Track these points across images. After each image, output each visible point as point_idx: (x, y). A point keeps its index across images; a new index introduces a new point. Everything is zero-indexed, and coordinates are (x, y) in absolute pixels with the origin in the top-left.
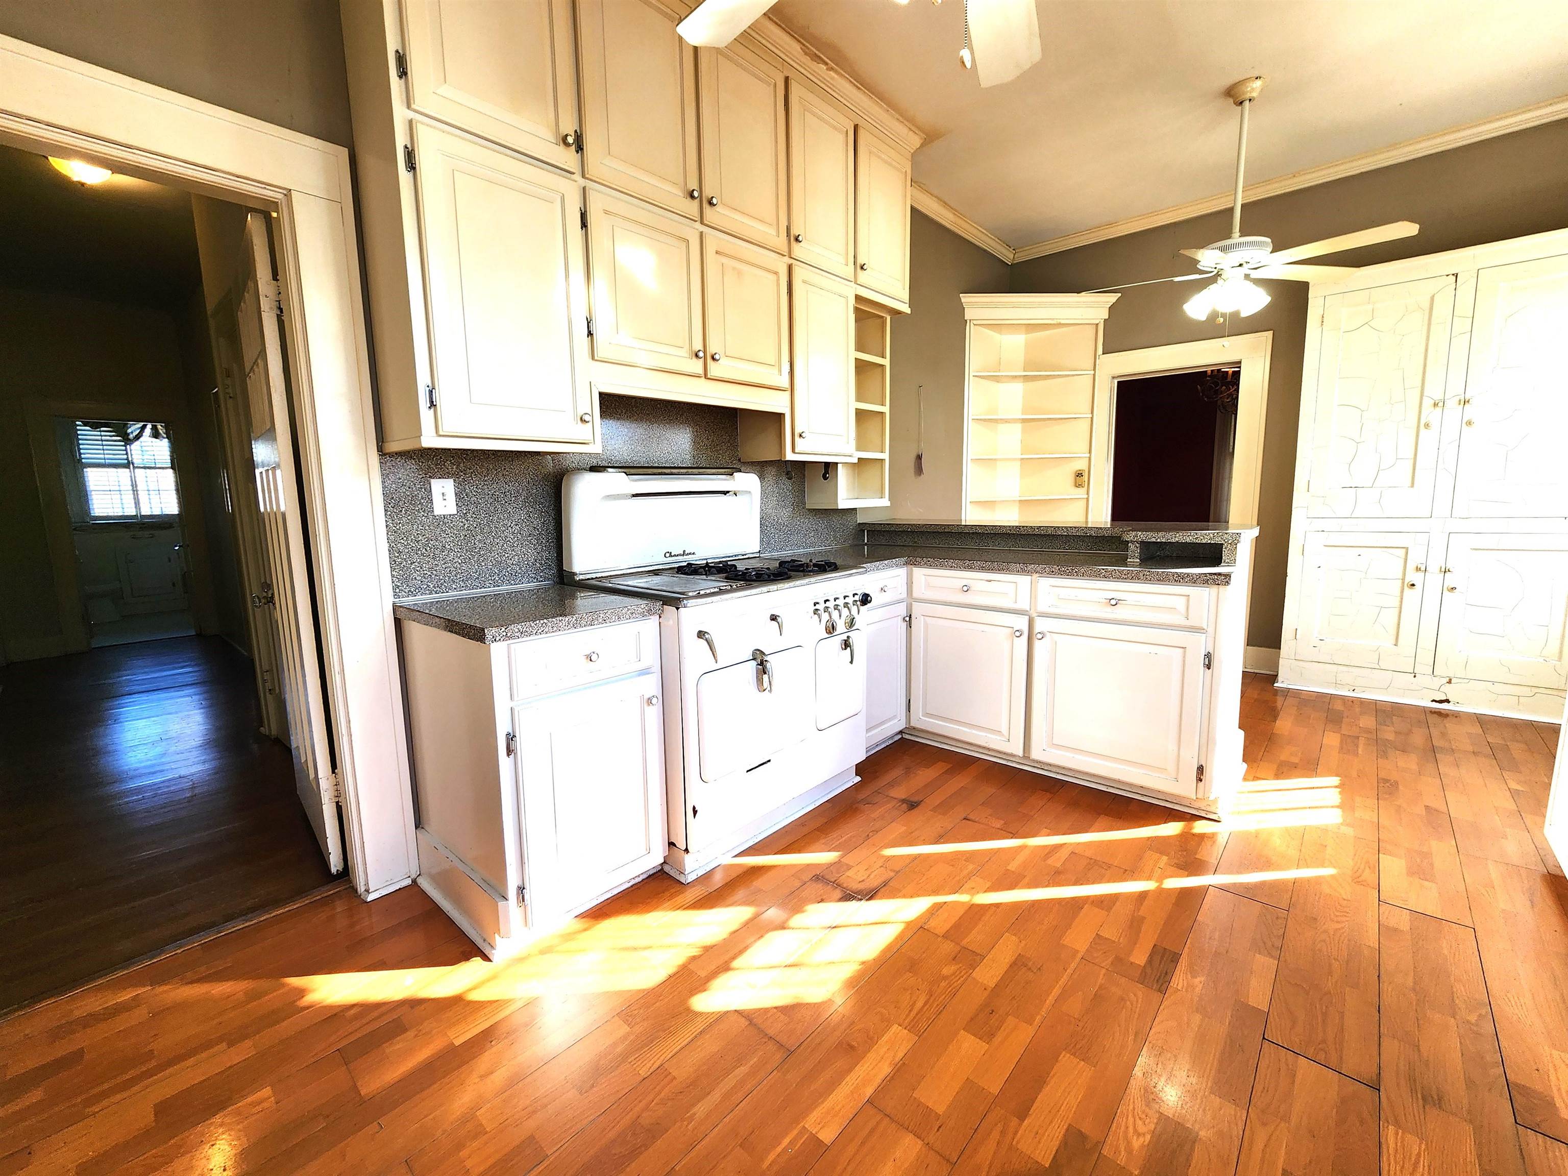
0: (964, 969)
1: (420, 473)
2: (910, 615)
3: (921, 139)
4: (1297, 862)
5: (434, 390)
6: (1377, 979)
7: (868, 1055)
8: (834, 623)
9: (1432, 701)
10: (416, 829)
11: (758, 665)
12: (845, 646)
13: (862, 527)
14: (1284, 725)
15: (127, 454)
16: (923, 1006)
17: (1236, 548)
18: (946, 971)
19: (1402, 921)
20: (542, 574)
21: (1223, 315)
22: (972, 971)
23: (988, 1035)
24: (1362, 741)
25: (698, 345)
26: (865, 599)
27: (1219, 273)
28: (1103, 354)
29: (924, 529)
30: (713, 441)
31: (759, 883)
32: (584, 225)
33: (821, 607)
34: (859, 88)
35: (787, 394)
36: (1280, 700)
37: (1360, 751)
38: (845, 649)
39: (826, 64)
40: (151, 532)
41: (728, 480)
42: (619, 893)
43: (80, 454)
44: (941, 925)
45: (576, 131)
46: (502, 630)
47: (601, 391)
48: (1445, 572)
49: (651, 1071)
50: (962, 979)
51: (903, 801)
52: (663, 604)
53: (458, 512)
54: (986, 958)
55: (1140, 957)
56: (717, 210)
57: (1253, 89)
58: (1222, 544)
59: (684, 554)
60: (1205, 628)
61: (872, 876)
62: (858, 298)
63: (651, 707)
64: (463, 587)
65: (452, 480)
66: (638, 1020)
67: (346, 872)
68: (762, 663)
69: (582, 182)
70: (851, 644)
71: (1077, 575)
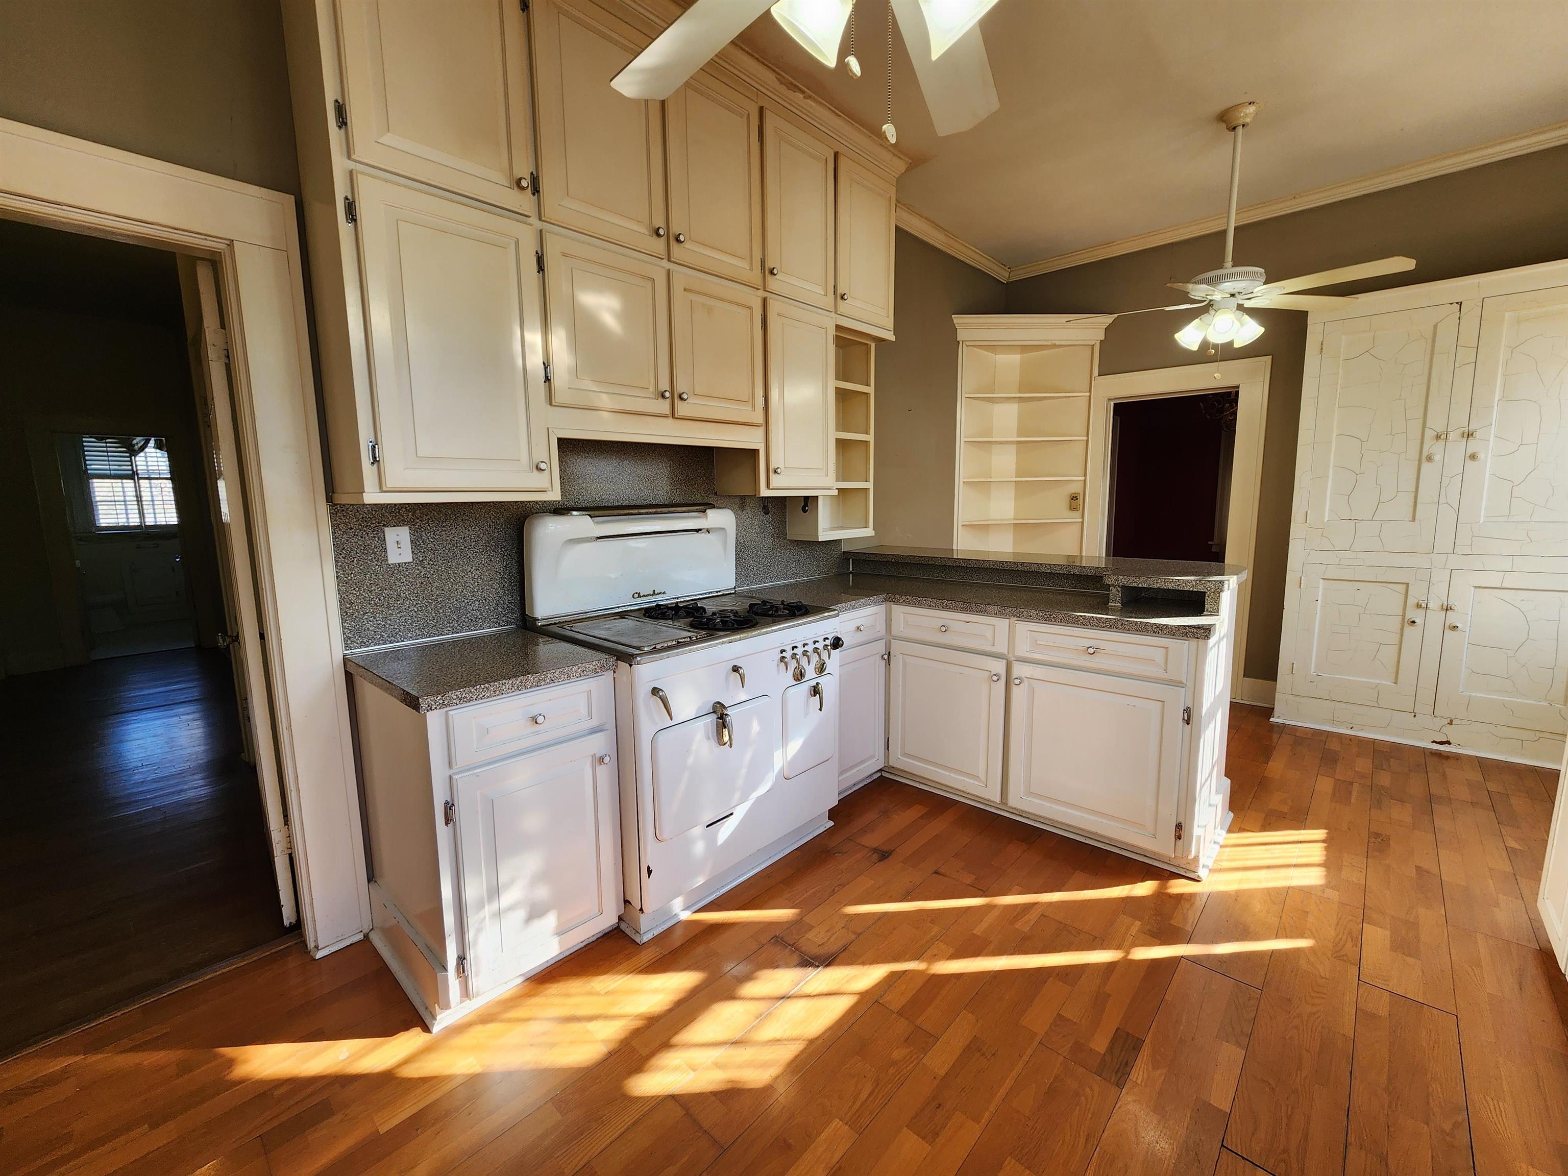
0: (916, 1053)
1: (374, 522)
2: (889, 653)
3: (907, 163)
4: (1275, 931)
5: (377, 446)
6: (1349, 1075)
7: (804, 1156)
8: (803, 671)
9: (1433, 742)
10: (368, 882)
11: (718, 718)
12: (814, 692)
13: (847, 556)
14: (1277, 766)
15: (132, 465)
16: (868, 1098)
17: (1219, 596)
18: (897, 1054)
19: (1381, 1006)
20: (504, 619)
21: (1215, 346)
22: (922, 1056)
23: (931, 1135)
24: (1356, 788)
25: (664, 385)
26: (837, 643)
27: (1211, 303)
28: (1099, 376)
29: (907, 560)
30: (688, 476)
31: (717, 943)
32: (541, 268)
33: (788, 654)
34: (839, 116)
35: (761, 432)
36: (1275, 736)
37: (1353, 801)
38: (815, 696)
39: (803, 92)
40: (155, 542)
41: (700, 517)
42: (571, 954)
43: (86, 465)
44: (896, 1000)
45: (532, 173)
46: (438, 698)
47: (559, 437)
48: (1447, 610)
49: (577, 1169)
50: (912, 1065)
51: (875, 850)
52: (617, 660)
53: (414, 560)
54: (940, 1040)
55: (1100, 1044)
56: (686, 246)
57: (1246, 115)
58: (1205, 592)
59: (654, 594)
60: (1185, 682)
61: (832, 940)
62: (838, 327)
63: (603, 766)
64: (419, 635)
65: (407, 528)
66: (571, 1107)
67: (298, 926)
68: (722, 717)
69: (538, 224)
70: (820, 691)
71: (1055, 621)
